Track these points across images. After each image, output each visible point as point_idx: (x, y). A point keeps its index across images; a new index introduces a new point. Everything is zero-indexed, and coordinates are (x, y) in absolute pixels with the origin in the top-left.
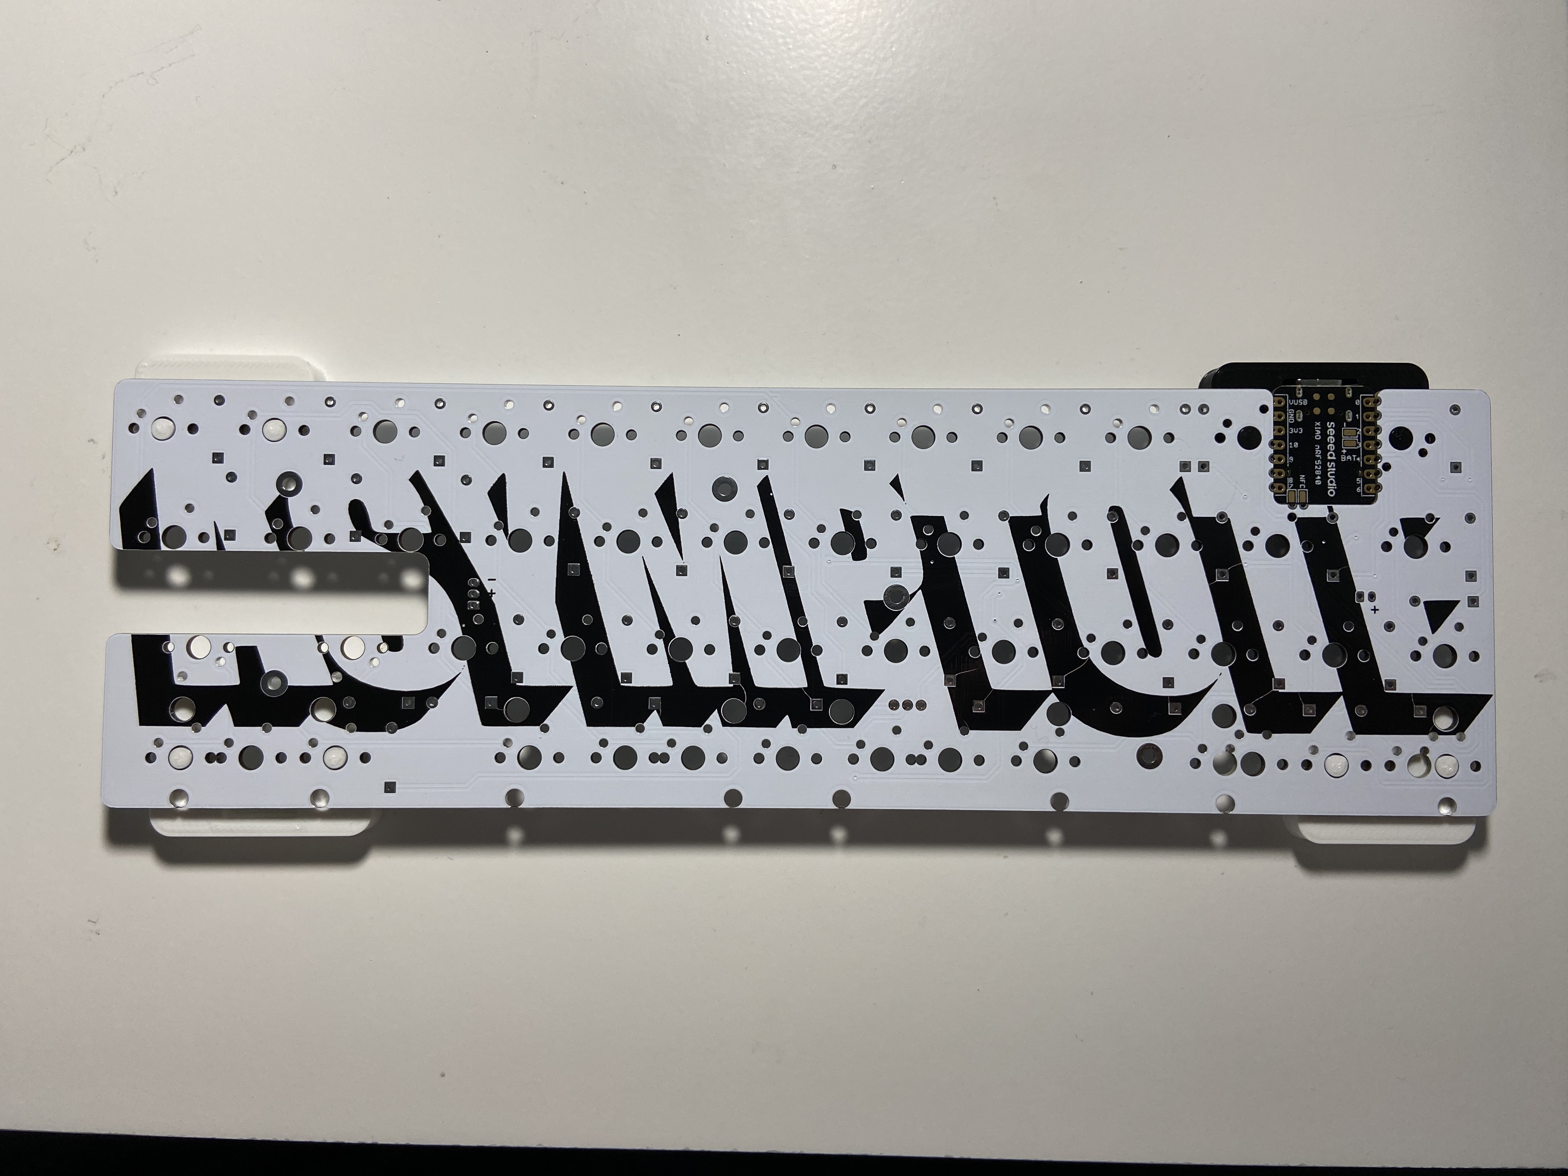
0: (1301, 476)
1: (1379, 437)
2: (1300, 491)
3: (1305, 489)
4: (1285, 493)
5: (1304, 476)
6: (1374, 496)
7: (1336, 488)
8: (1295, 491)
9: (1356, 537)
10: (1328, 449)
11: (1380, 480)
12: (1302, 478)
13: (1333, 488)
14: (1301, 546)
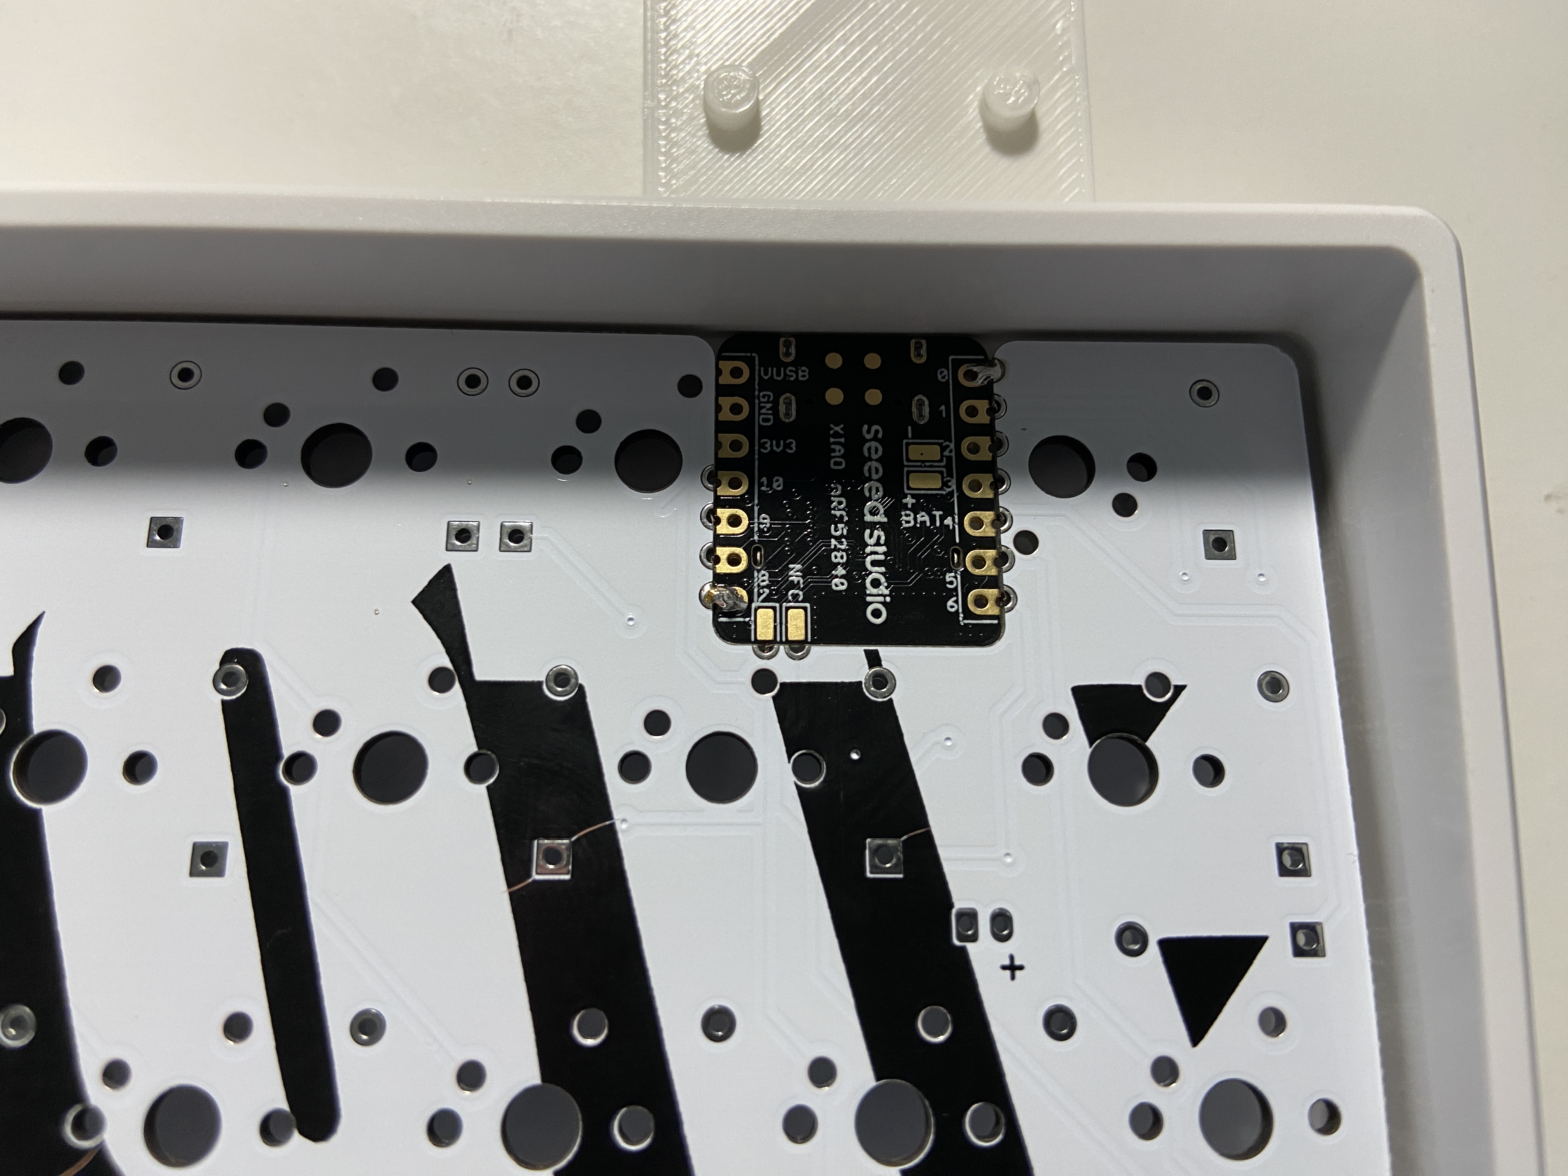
1: (1003, 464)
2: (787, 608)
3: (804, 601)
4: (747, 613)
5: (799, 567)
6: (996, 622)
7: (888, 599)
8: (774, 608)
9: (948, 739)
10: (866, 493)
11: (1009, 579)
12: (795, 573)
13: (881, 599)
14: (790, 766)
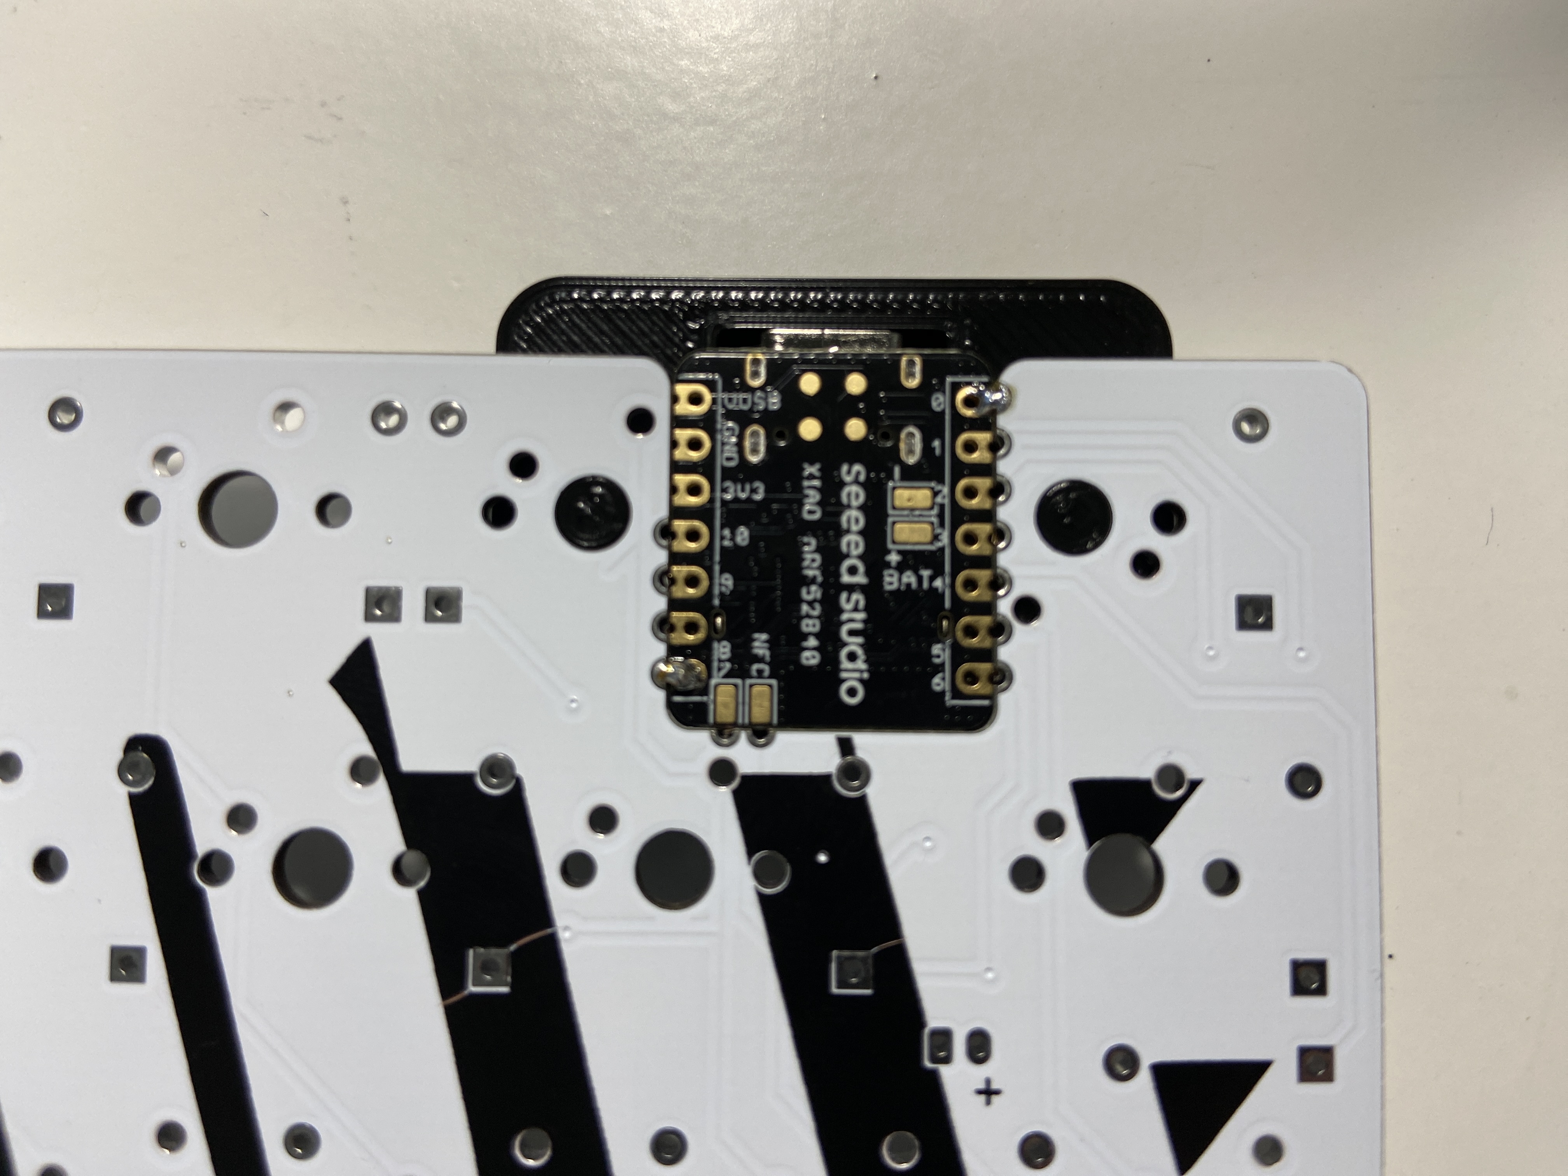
0: (756, 635)
1: (1004, 514)
2: (751, 686)
3: (770, 677)
4: (704, 691)
5: (764, 636)
6: (986, 703)
7: (866, 675)
8: (736, 686)
9: (927, 839)
10: (844, 548)
11: (1005, 653)
12: (760, 644)
13: (857, 675)
14: (750, 869)
